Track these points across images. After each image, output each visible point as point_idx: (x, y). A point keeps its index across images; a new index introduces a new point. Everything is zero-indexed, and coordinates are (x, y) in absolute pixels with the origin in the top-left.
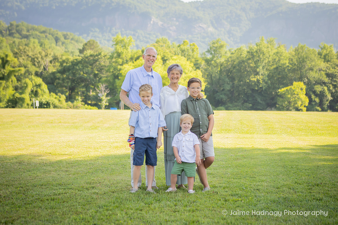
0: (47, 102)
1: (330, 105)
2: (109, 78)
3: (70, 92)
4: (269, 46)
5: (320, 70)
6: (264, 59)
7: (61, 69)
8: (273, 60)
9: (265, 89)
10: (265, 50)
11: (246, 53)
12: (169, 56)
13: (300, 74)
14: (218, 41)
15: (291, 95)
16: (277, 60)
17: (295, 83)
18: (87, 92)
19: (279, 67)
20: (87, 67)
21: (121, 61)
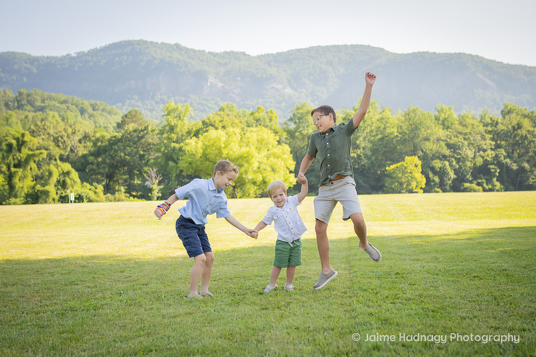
1: (453, 186)
2: (159, 160)
3: (107, 180)
5: (438, 140)
6: (365, 127)
7: (95, 150)
8: (376, 128)
9: (368, 167)
11: (341, 120)
13: (413, 146)
14: (303, 106)
15: (403, 174)
16: (382, 128)
17: (407, 158)
18: (130, 180)
19: (386, 137)
20: (130, 147)
21: (175, 137)
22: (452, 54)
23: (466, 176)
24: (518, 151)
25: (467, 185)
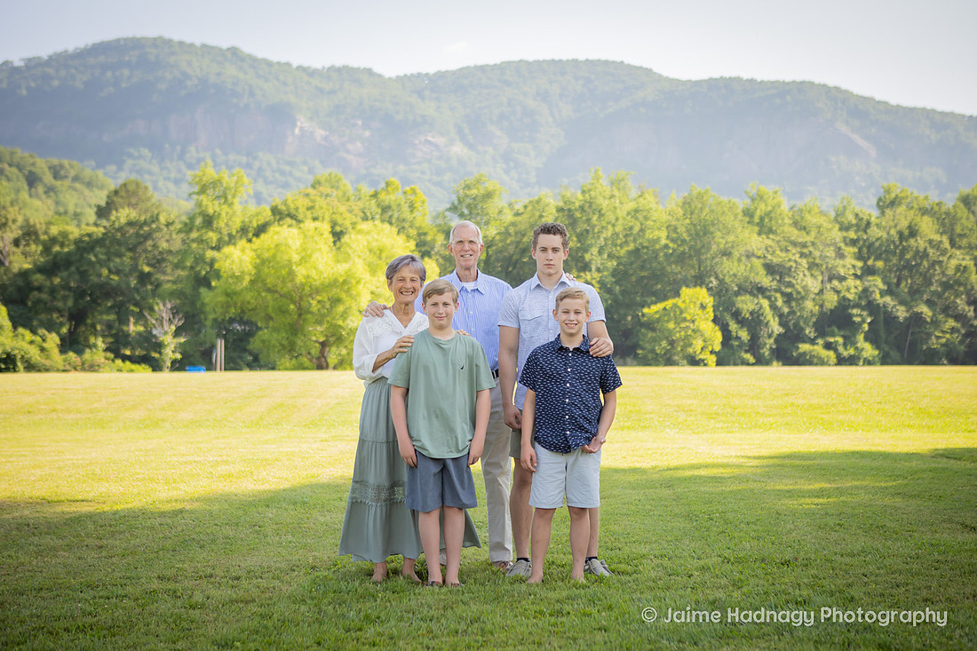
0: (8, 355)
1: (777, 348)
2: (181, 286)
3: (71, 325)
4: (616, 193)
5: (749, 255)
6: (603, 227)
7: (46, 261)
8: (625, 229)
10: (604, 204)
11: (554, 211)
12: (347, 223)
13: (697, 267)
14: (478, 181)
15: (675, 323)
16: (636, 229)
17: (685, 291)
18: (120, 323)
19: (644, 247)
20: (120, 255)
21: (215, 239)
22: (788, 83)
23: (803, 329)
24: (909, 281)
25: (804, 347)
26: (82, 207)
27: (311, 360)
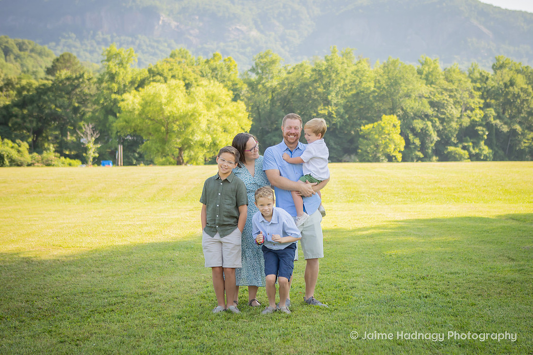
1: (436, 149)
2: (97, 114)
3: (34, 137)
4: (345, 61)
5: (421, 97)
6: (338, 81)
7: (19, 100)
8: (351, 82)
9: (340, 127)
10: (339, 67)
11: (310, 72)
12: (192, 79)
13: (391, 103)
14: (267, 54)
15: (379, 135)
16: (357, 82)
17: (384, 117)
18: (62, 136)
19: (361, 92)
20: (62, 97)
21: (116, 87)
23: (450, 138)
24: (510, 111)
25: (451, 149)
26: (37, 67)
27: (174, 158)
